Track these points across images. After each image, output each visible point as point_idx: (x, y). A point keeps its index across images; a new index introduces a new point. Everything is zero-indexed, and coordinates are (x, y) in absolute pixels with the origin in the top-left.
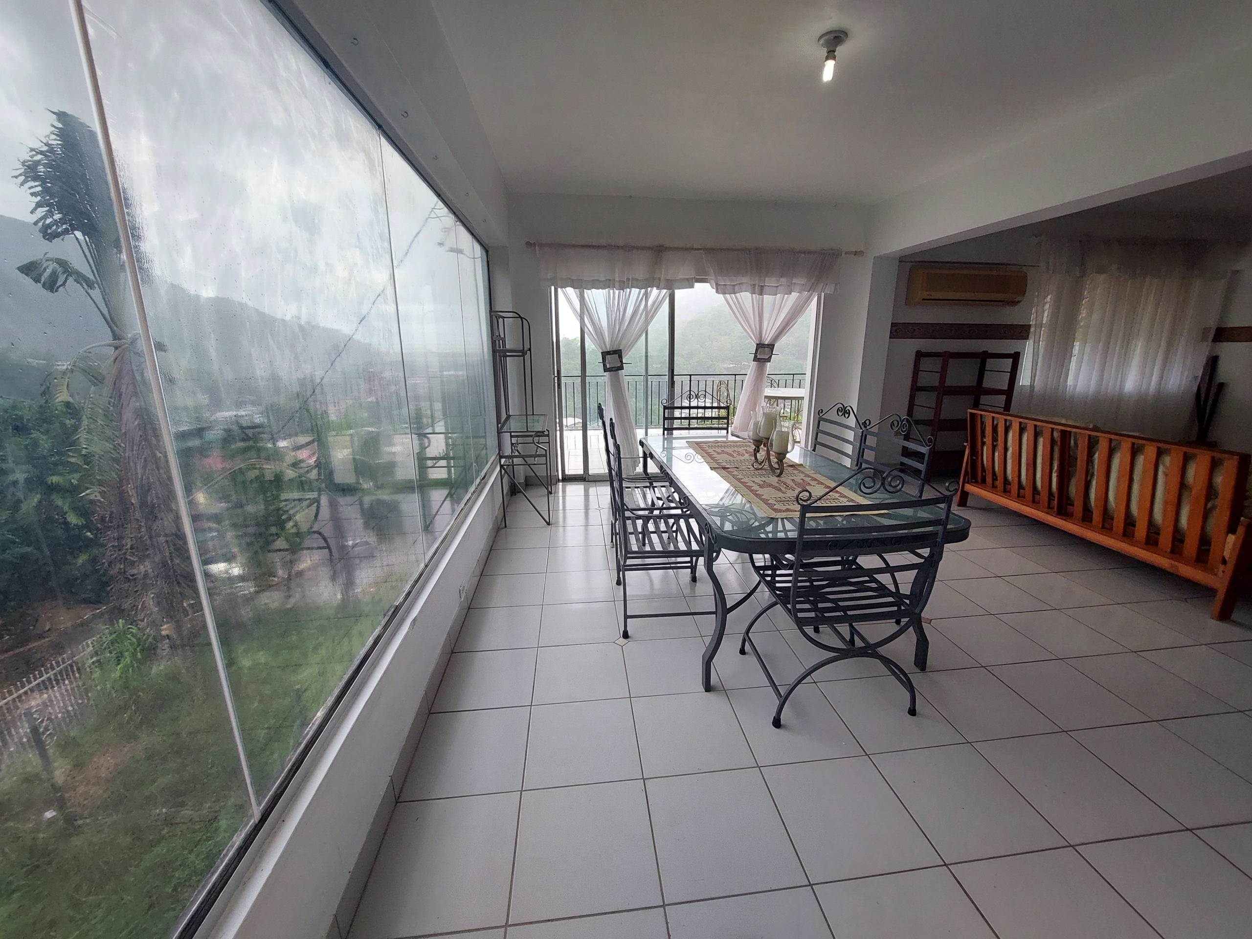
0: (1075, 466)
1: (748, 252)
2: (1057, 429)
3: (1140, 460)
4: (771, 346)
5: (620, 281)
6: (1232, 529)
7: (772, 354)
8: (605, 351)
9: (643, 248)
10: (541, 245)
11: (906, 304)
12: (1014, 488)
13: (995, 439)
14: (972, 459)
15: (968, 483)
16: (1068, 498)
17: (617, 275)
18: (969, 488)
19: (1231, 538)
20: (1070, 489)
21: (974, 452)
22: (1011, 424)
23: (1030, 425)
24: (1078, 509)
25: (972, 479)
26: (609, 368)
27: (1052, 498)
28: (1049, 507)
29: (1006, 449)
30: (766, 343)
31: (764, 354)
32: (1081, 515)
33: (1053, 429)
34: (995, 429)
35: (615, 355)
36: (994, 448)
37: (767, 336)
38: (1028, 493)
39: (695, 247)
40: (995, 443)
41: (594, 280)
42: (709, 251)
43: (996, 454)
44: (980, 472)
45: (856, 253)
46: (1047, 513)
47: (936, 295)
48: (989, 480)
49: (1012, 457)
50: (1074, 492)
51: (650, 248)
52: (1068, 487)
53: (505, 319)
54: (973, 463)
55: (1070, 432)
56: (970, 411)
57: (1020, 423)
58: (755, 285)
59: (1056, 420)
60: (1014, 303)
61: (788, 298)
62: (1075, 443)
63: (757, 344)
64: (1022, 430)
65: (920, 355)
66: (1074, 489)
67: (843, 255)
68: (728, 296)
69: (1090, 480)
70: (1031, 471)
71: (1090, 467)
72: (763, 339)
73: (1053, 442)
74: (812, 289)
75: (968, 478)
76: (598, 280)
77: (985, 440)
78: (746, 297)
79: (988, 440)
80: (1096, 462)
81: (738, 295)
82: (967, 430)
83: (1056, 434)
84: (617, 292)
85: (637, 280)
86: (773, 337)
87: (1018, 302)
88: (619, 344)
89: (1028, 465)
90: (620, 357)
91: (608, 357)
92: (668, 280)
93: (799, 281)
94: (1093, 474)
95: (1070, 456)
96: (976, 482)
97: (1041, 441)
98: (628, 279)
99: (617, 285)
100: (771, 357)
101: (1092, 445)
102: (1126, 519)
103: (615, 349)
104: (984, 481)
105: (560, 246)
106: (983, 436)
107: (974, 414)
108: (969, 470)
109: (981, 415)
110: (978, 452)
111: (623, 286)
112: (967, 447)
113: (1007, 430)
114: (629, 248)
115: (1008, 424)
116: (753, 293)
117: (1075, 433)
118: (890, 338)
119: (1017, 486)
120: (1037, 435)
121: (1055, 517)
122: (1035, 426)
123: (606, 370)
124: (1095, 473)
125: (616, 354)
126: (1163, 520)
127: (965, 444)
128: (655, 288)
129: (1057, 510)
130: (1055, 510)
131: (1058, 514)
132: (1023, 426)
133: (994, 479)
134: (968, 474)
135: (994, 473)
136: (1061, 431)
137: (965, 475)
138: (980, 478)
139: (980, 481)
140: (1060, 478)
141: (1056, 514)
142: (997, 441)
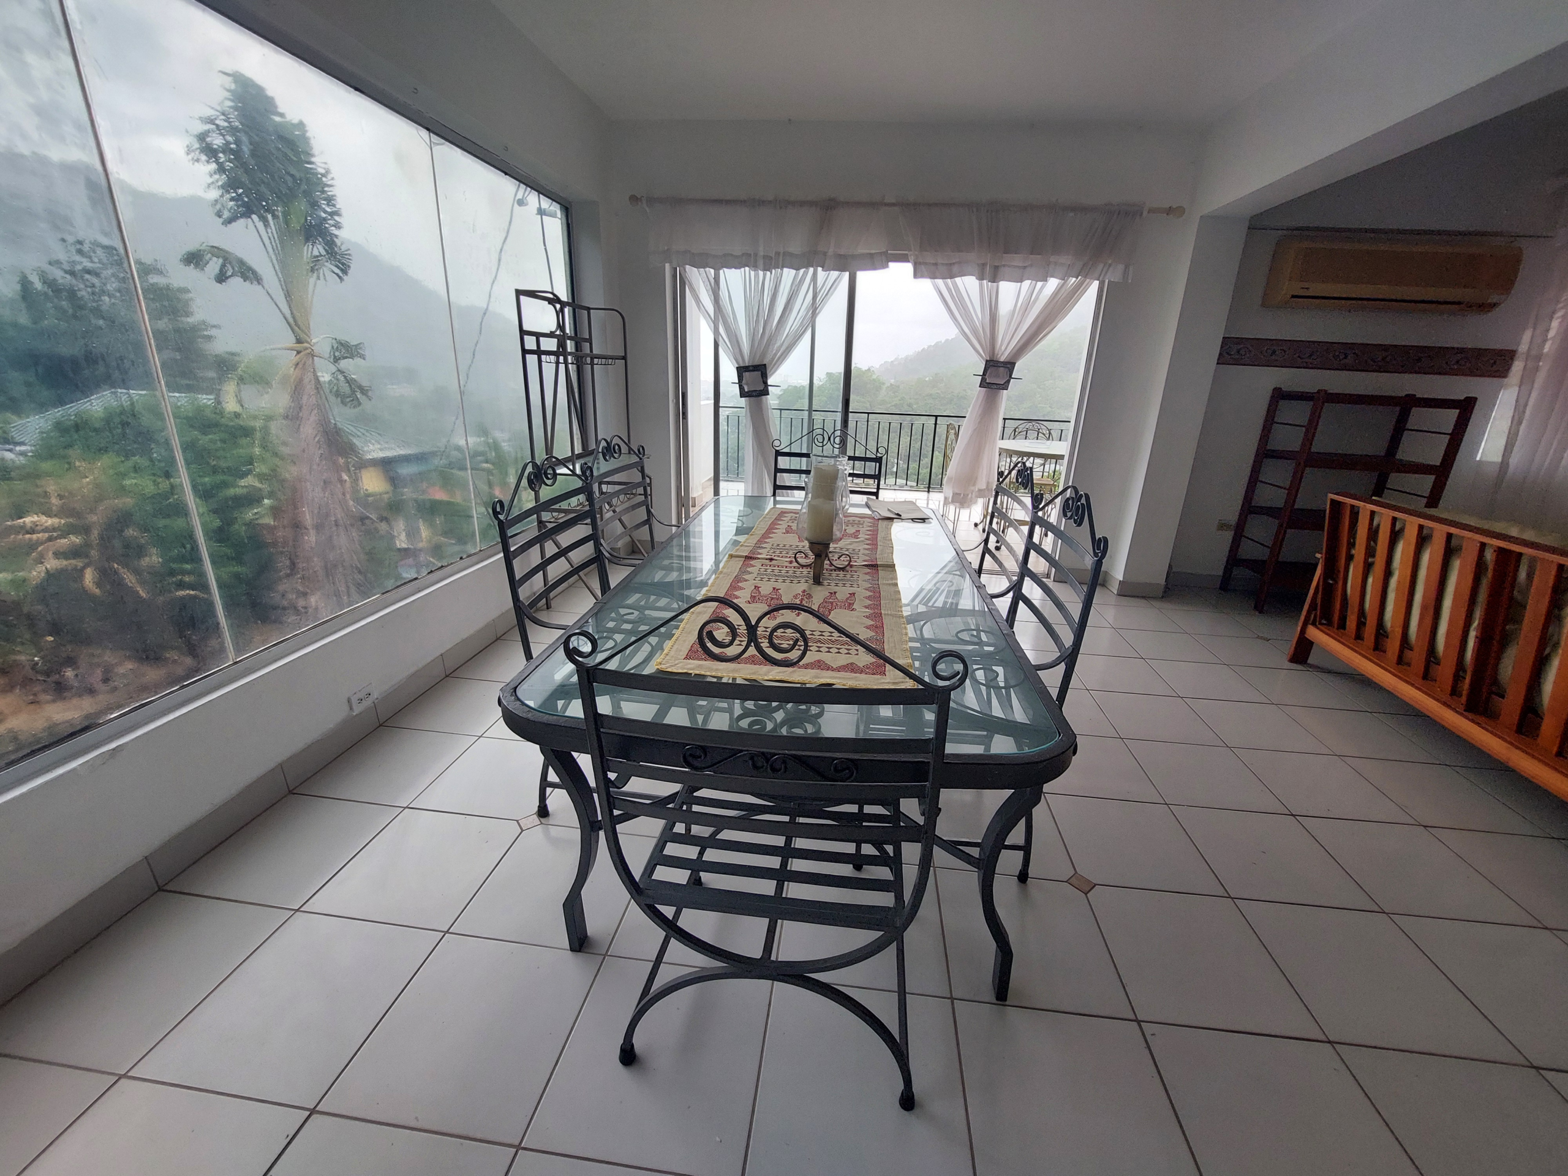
0: (1521, 621)
1: (975, 210)
2: (1492, 546)
4: (1010, 365)
5: (765, 257)
7: (1011, 377)
8: (742, 365)
9: (802, 204)
10: (651, 201)
11: (1263, 305)
12: (1393, 646)
13: (1370, 552)
14: (1326, 584)
15: (1314, 624)
16: (1495, 681)
17: (761, 249)
18: (1313, 633)
20: (1501, 666)
21: (1331, 570)
22: (1402, 530)
23: (1439, 532)
24: (1511, 704)
25: (1321, 618)
26: (747, 392)
27: (1461, 673)
28: (1455, 692)
29: (1388, 573)
30: (1002, 359)
31: (997, 376)
32: (1516, 718)
33: (1483, 546)
34: (1373, 534)
35: (756, 373)
36: (1368, 567)
37: (1003, 348)
38: (1417, 657)
39: (887, 200)
40: (1370, 560)
41: (725, 255)
42: (907, 206)
43: (1370, 580)
44: (1338, 606)
45: (1169, 211)
46: (1445, 704)
47: (1317, 289)
48: (1351, 622)
49: (1397, 589)
50: (1510, 672)
51: (812, 204)
52: (1498, 659)
53: (591, 311)
54: (1328, 590)
55: (1520, 555)
56: (1331, 496)
57: (1421, 527)
58: (984, 265)
59: (1499, 527)
60: (1485, 307)
61: (1042, 288)
62: (1530, 576)
63: (987, 361)
64: (1423, 540)
65: (1279, 396)
66: (1511, 666)
67: (1145, 213)
68: (940, 282)
70: (1429, 621)
71: (1553, 629)
72: (996, 352)
73: (1480, 566)
74: (1085, 272)
75: (1315, 616)
76: (732, 255)
77: (1353, 552)
78: (969, 284)
79: (1359, 552)
81: (958, 280)
82: (1323, 530)
83: (1489, 555)
84: (761, 273)
85: (791, 255)
86: (1014, 351)
87: (1494, 305)
88: (764, 354)
89: (1424, 608)
90: (764, 377)
91: (746, 375)
92: (840, 256)
93: (1065, 259)
95: (1511, 598)
96: (1330, 624)
97: (1456, 564)
98: (778, 254)
99: (761, 263)
100: (1008, 381)
101: (1564, 584)
103: (756, 363)
104: (1342, 625)
105: (677, 202)
106: (1351, 545)
107: (1339, 503)
108: (1319, 601)
109: (1352, 506)
110: (1339, 571)
111: (770, 263)
112: (1321, 561)
113: (1395, 536)
114: (783, 204)
115: (1397, 527)
116: (981, 278)
117: (1533, 561)
118: (1217, 364)
119: (1397, 644)
120: (1450, 551)
121: (1461, 714)
122: (1449, 536)
123: (743, 394)
124: (1563, 643)
125: (757, 370)
127: (1318, 556)
128: (820, 269)
129: (1467, 701)
130: (1464, 699)
131: (1465, 711)
132: (1425, 532)
133: (1361, 624)
134: (1316, 609)
135: (1362, 613)
136: (1499, 548)
137: (1309, 612)
138: (1336, 618)
139: (1336, 626)
140: (1483, 641)
141: (1461, 709)
142: (1373, 556)
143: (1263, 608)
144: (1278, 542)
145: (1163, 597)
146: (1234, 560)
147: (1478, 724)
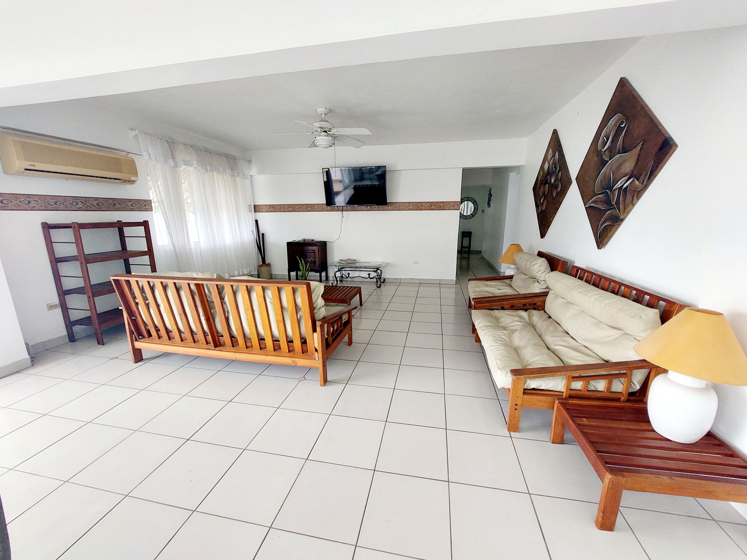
0: (215, 308)
2: (192, 283)
3: (254, 296)
6: (314, 330)
12: (176, 336)
13: (145, 299)
14: (132, 320)
15: (136, 340)
16: (218, 332)
18: (138, 345)
19: (315, 335)
20: (217, 326)
21: (131, 313)
23: (170, 283)
24: (226, 339)
25: (138, 337)
27: (206, 335)
28: (207, 344)
29: (158, 306)
32: (230, 342)
33: (189, 284)
34: (142, 290)
36: (148, 305)
38: (187, 335)
40: (147, 302)
43: (152, 311)
44: (143, 328)
46: (206, 349)
48: (153, 332)
49: (166, 312)
50: (220, 327)
52: (214, 325)
54: (135, 322)
55: (203, 284)
57: (161, 283)
62: (209, 291)
64: (165, 288)
65: (47, 227)
66: (220, 325)
69: (228, 316)
70: (184, 319)
71: (225, 306)
73: (192, 293)
75: (135, 336)
77: (137, 301)
79: (139, 299)
80: (227, 303)
82: (115, 292)
83: (193, 287)
89: (180, 315)
94: (228, 312)
95: (208, 301)
96: (143, 337)
97: (182, 293)
101: (220, 291)
102: (258, 338)
104: (150, 335)
106: (134, 298)
108: (133, 329)
109: (125, 281)
110: (135, 312)
112: (123, 310)
113: (152, 289)
115: (152, 285)
117: (206, 284)
119: (177, 333)
120: (178, 289)
121: (214, 350)
122: (175, 283)
124: (230, 311)
126: (279, 333)
127: (121, 307)
129: (214, 344)
130: (212, 344)
131: (215, 348)
132: (164, 284)
133: (157, 330)
134: (134, 334)
135: (156, 327)
136: (195, 284)
137: (131, 337)
138: (145, 333)
139: (147, 336)
140: (208, 320)
141: (213, 348)
142: (147, 300)
143: (103, 341)
144: (93, 306)
145: (33, 365)
146: (69, 324)
147: (221, 351)
